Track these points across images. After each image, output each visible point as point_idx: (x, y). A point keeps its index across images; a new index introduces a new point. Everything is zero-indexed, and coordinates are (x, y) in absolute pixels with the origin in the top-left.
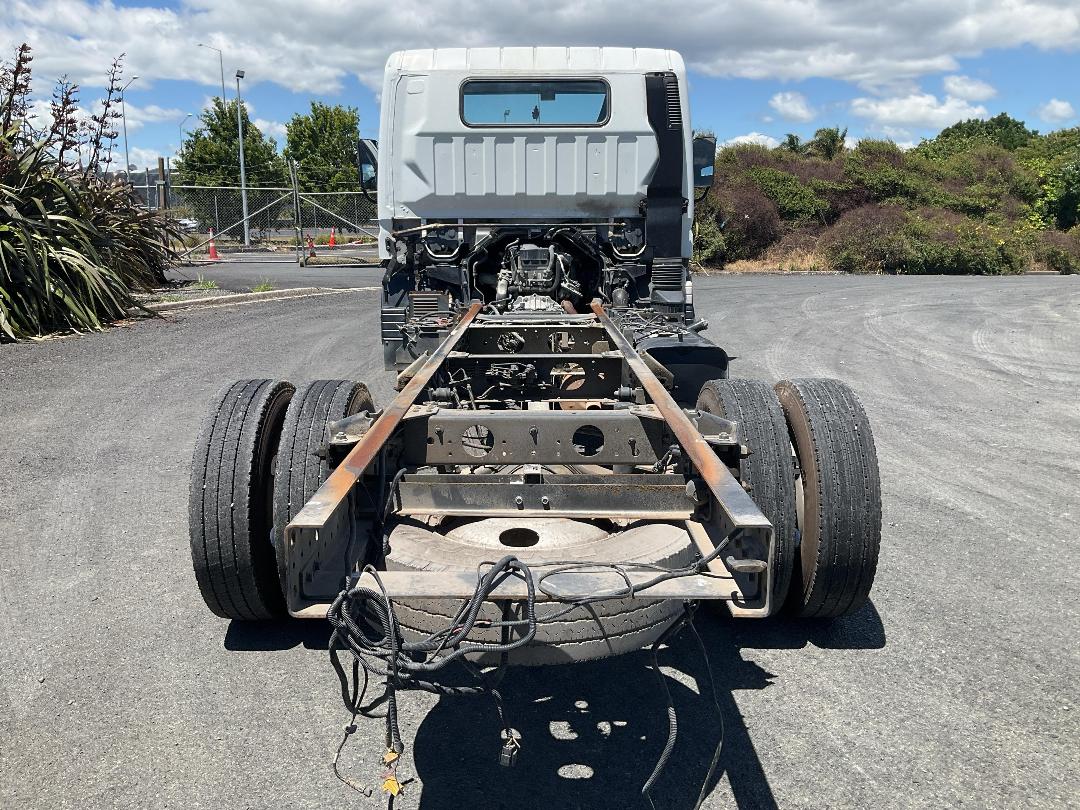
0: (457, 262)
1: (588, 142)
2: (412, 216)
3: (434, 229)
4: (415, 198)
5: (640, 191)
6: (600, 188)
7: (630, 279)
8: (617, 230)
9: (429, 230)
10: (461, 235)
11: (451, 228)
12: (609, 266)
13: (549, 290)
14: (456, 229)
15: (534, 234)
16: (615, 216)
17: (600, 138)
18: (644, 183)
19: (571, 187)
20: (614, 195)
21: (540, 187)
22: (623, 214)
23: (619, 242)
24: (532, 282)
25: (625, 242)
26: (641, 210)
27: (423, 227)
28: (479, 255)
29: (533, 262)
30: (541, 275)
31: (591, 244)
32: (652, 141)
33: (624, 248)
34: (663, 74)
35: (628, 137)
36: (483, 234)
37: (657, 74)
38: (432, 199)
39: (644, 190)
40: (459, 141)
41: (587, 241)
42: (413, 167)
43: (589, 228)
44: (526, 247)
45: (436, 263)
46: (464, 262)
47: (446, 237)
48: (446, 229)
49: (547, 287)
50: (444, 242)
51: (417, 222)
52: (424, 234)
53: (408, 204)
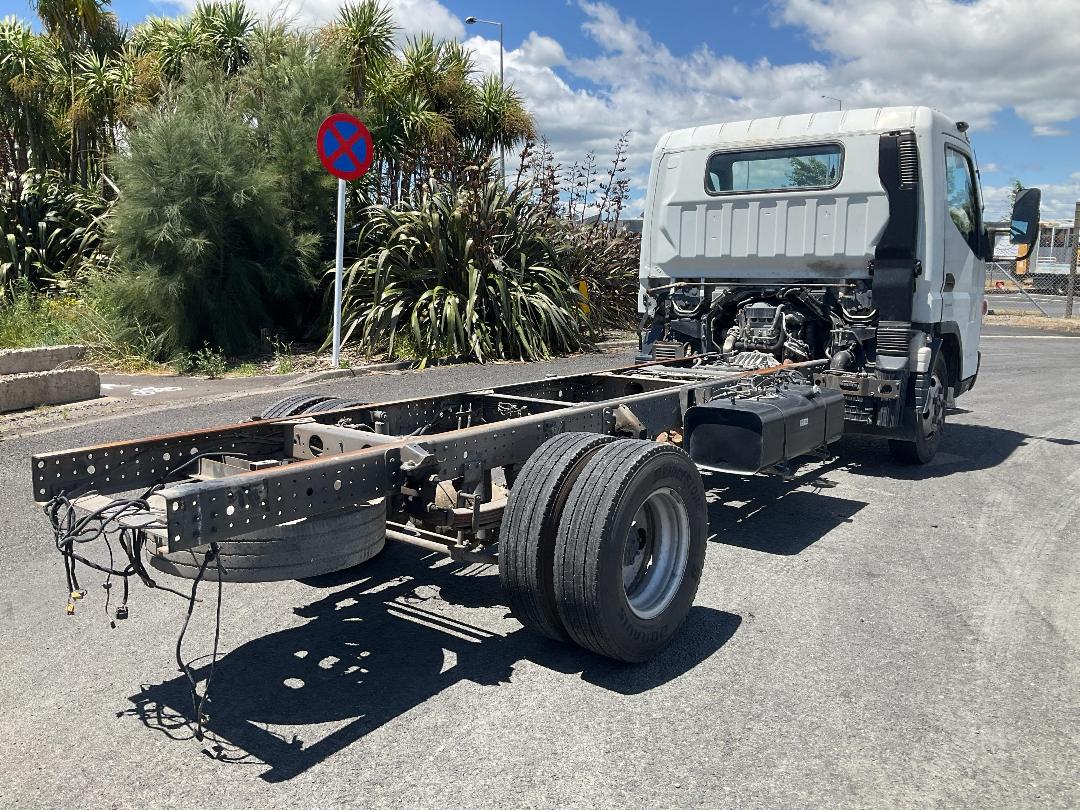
0: (698, 317)
1: (818, 204)
2: (664, 275)
3: (680, 287)
4: (665, 260)
5: (869, 252)
6: (827, 250)
7: (857, 342)
8: (848, 291)
9: (677, 288)
10: (702, 293)
11: (694, 286)
12: (839, 326)
13: (772, 347)
14: (699, 287)
15: (767, 293)
16: (847, 277)
17: (830, 200)
18: (873, 244)
19: (799, 248)
20: (842, 256)
21: (770, 249)
22: (854, 275)
23: (850, 304)
24: (756, 339)
25: (855, 303)
26: (871, 272)
27: (671, 285)
28: (717, 312)
29: (759, 320)
30: (766, 332)
31: (818, 305)
32: (884, 201)
33: (854, 309)
34: (898, 132)
35: (858, 198)
36: (718, 292)
37: (892, 133)
38: (677, 260)
39: (872, 251)
40: (701, 208)
41: (814, 301)
42: (665, 232)
43: (820, 288)
44: (758, 305)
45: (680, 317)
46: (704, 317)
47: (689, 294)
48: (689, 288)
49: (772, 344)
50: (688, 298)
51: (667, 281)
52: (672, 291)
53: (660, 265)
